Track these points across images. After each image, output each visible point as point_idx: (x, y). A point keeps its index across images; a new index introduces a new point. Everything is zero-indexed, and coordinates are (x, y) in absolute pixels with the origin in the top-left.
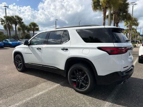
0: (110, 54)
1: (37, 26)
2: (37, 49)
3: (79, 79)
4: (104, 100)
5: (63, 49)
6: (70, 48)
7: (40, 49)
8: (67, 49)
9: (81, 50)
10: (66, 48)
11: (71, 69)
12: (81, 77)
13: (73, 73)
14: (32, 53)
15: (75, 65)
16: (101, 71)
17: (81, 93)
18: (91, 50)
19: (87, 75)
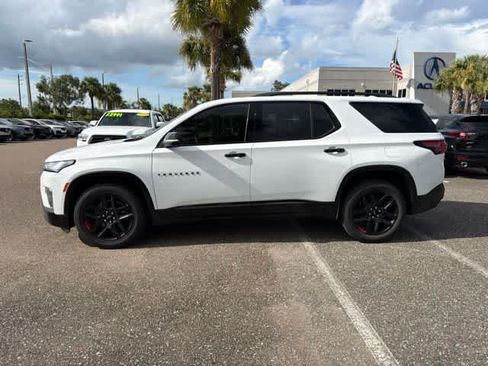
2: (227, 156)
3: (373, 214)
5: (330, 151)
6: (351, 146)
7: (242, 155)
8: (341, 151)
9: (381, 149)
10: (337, 148)
12: (378, 209)
14: (199, 170)
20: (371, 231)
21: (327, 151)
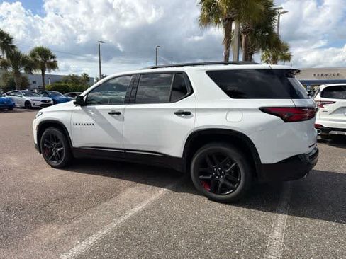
0: (286, 121)
1: (53, 57)
3: (217, 175)
4: (272, 211)
5: (179, 113)
6: (197, 110)
7: (119, 113)
8: (188, 114)
9: (223, 114)
10: (185, 111)
11: (199, 154)
12: (222, 170)
13: (203, 164)
14: (93, 122)
15: (207, 145)
16: (268, 156)
17: (222, 203)
18: (246, 114)
19: (236, 166)
20: (215, 190)
21: (177, 114)
